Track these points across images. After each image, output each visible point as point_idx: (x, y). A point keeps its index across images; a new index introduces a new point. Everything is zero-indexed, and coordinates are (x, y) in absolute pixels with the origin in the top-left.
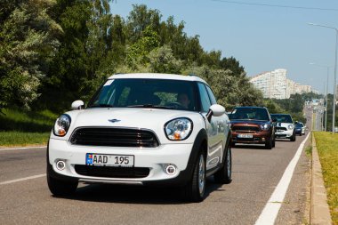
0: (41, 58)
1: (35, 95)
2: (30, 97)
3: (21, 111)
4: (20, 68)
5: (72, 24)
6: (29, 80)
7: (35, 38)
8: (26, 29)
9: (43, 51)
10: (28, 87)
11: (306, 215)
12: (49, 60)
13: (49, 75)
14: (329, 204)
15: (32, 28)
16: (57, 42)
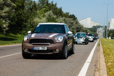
0: (9, 16)
1: (7, 29)
2: (5, 29)
3: (2, 34)
4: (2, 19)
5: (19, 4)
6: (5, 23)
7: (7, 9)
8: (3, 6)
9: (9, 13)
10: (5, 26)
11: (98, 66)
12: (11, 16)
13: (12, 21)
14: (105, 62)
15: (5, 6)
16: (14, 10)
